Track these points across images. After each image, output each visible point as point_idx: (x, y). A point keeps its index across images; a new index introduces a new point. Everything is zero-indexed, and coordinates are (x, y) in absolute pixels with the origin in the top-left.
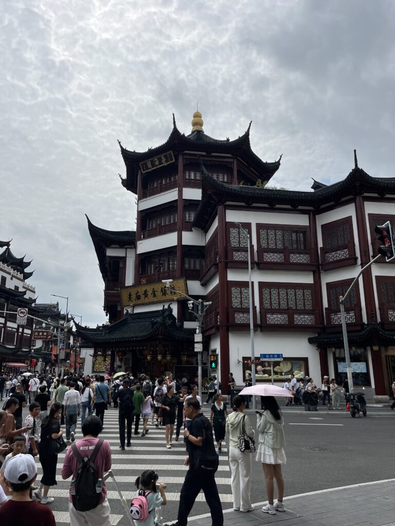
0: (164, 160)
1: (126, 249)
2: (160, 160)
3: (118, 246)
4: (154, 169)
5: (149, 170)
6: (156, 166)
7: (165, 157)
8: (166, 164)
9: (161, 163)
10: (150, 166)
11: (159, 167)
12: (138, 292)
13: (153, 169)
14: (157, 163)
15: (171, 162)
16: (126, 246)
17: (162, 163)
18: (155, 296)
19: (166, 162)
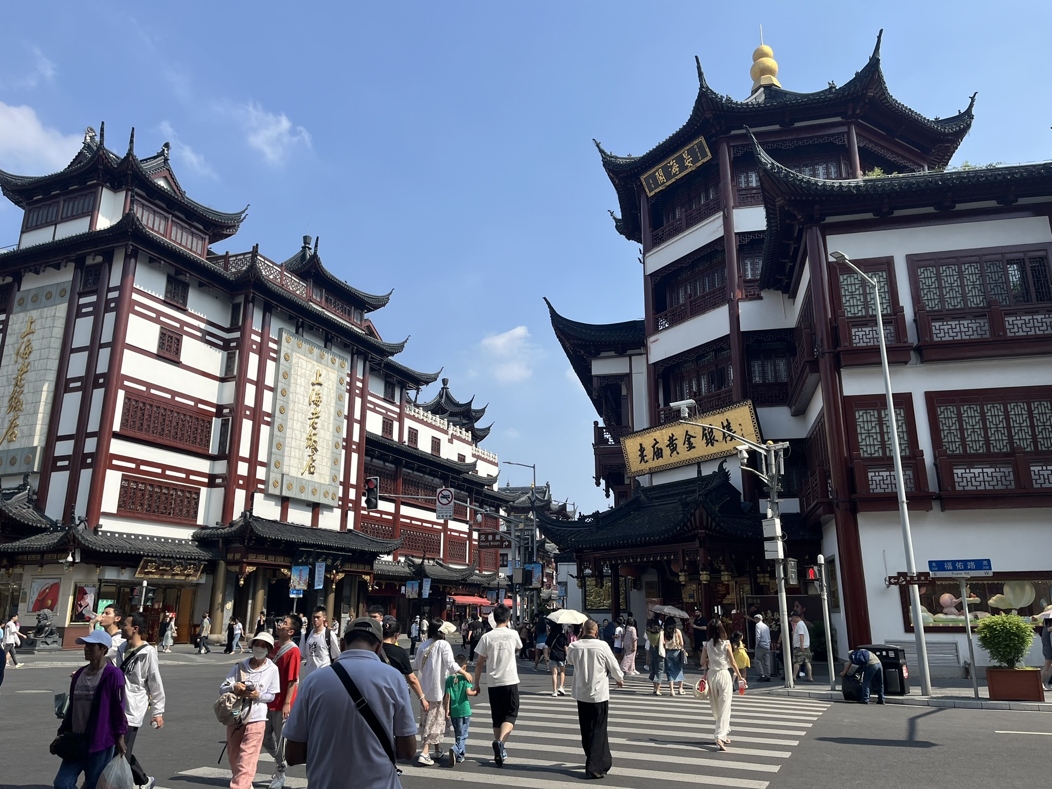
0: (688, 160)
1: (630, 356)
2: (680, 161)
3: (613, 353)
4: (670, 182)
5: (661, 188)
6: (675, 175)
7: (690, 152)
8: (694, 168)
10: (661, 179)
11: (680, 176)
13: (668, 184)
14: (675, 169)
15: (705, 160)
16: (629, 352)
17: (686, 168)
18: (691, 447)
19: (694, 162)
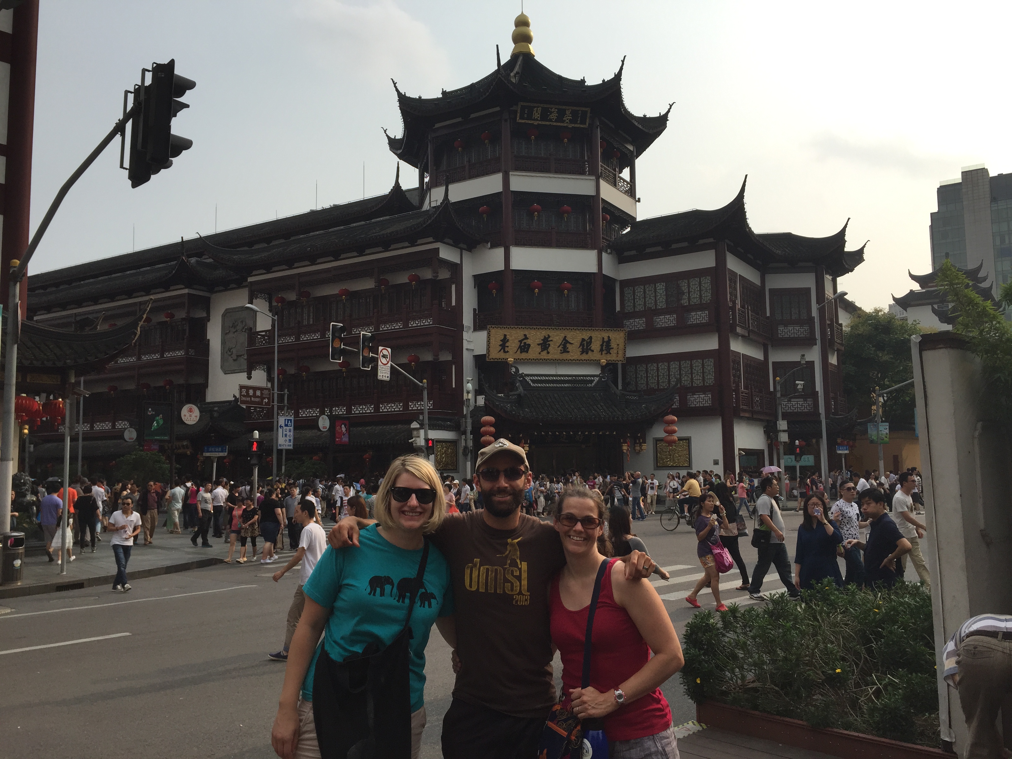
0: (568, 117)
1: (459, 249)
2: (561, 113)
4: (544, 123)
5: (532, 122)
6: (551, 120)
7: (574, 113)
8: (571, 126)
9: (560, 119)
10: (537, 115)
11: (555, 124)
12: (527, 339)
13: (540, 123)
14: (554, 116)
15: (582, 126)
17: (563, 121)
18: (565, 350)
19: (571, 121)
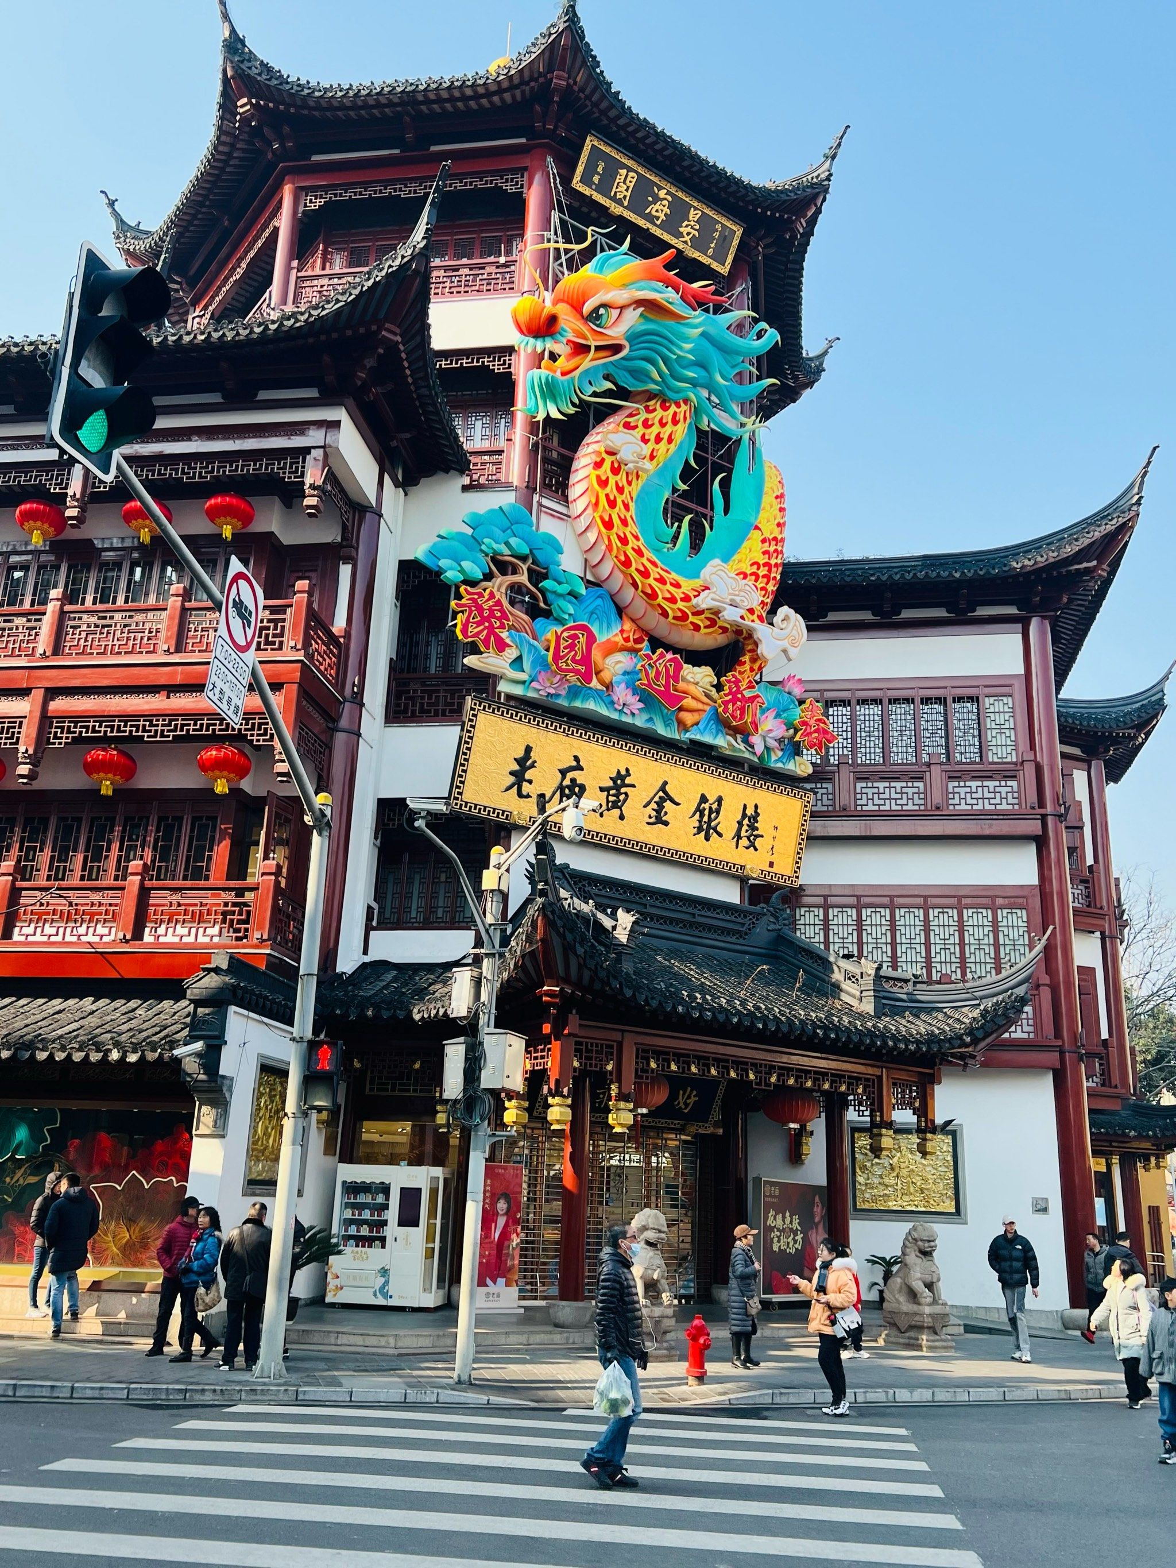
0: (691, 227)
2: (678, 212)
4: (634, 218)
7: (703, 224)
8: (691, 254)
9: (672, 225)
10: (622, 189)
11: (658, 232)
12: (579, 768)
13: (626, 213)
14: (660, 211)
17: (679, 236)
18: (660, 820)
